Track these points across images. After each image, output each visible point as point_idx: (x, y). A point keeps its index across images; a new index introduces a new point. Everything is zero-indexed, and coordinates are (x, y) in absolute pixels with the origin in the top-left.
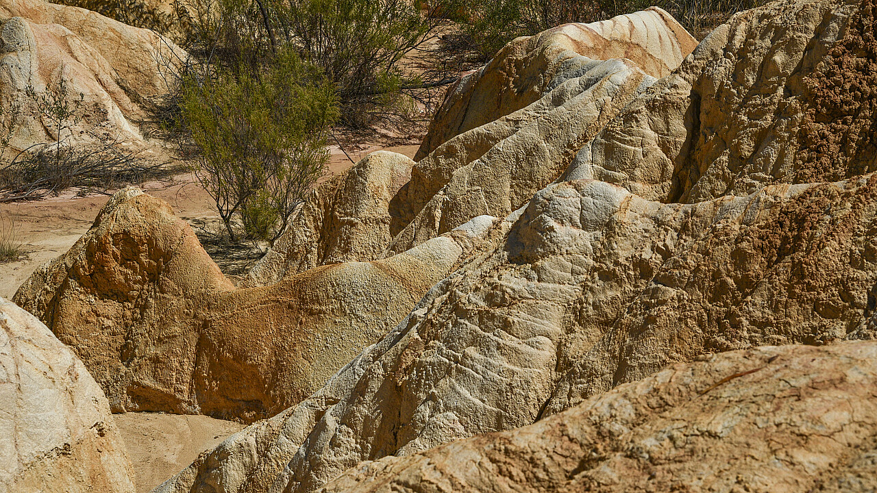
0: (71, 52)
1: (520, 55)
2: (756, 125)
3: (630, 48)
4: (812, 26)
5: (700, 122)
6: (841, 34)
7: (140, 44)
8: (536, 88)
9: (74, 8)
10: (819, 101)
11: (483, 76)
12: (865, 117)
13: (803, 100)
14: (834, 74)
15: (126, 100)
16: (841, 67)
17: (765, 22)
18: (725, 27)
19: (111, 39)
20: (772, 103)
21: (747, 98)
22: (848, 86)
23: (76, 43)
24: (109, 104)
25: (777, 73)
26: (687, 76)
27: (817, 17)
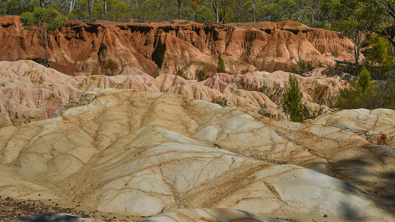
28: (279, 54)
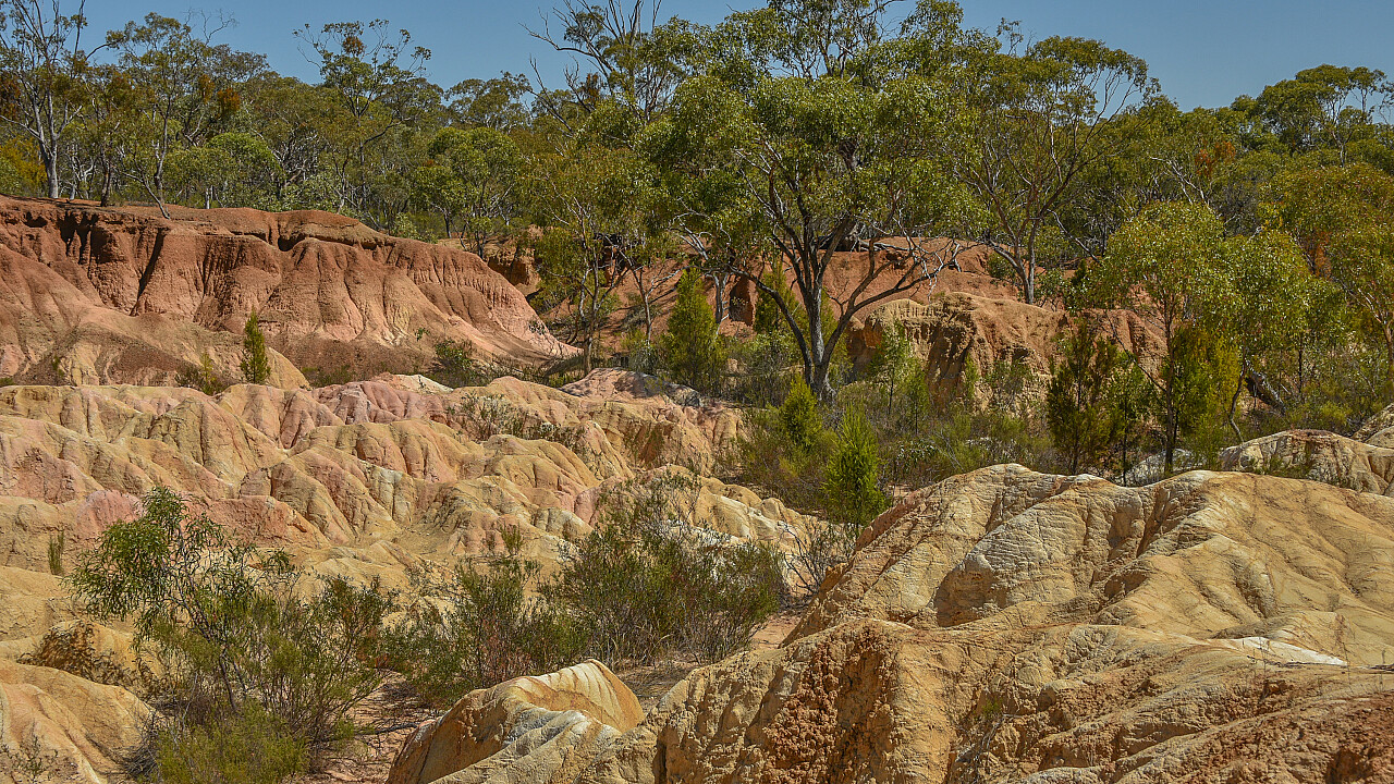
0: (42, 710)
1: (477, 706)
2: (721, 772)
3: (576, 697)
4: (766, 682)
5: (666, 770)
6: (794, 689)
7: (107, 699)
8: (497, 737)
9: (44, 668)
10: (778, 749)
11: (441, 725)
12: (821, 763)
13: (764, 749)
14: (791, 725)
15: (95, 752)
16: (796, 718)
17: (722, 678)
18: (685, 683)
19: (79, 696)
20: (734, 751)
21: (710, 747)
22: (803, 735)
23: (47, 701)
24: (79, 758)
25: (737, 724)
26: (653, 728)
27: (770, 674)
28: (329, 315)
